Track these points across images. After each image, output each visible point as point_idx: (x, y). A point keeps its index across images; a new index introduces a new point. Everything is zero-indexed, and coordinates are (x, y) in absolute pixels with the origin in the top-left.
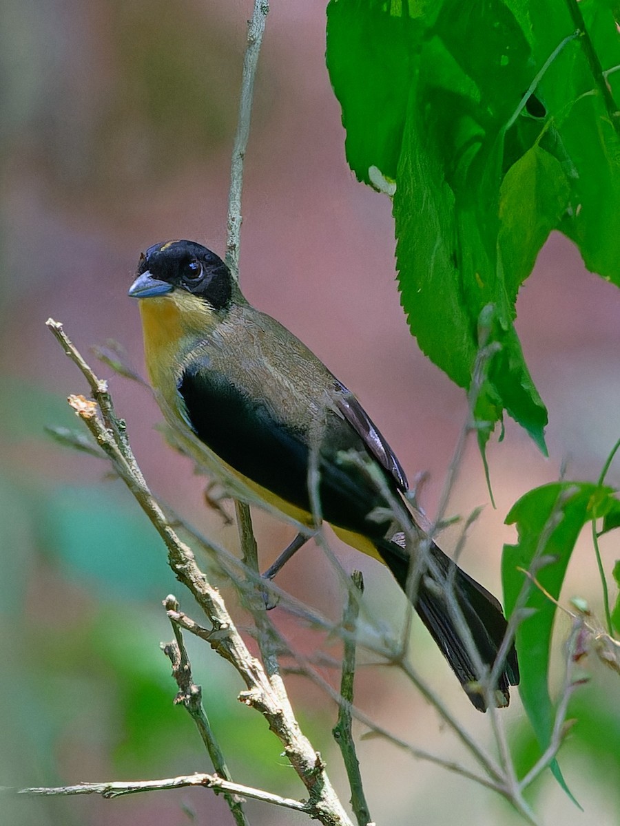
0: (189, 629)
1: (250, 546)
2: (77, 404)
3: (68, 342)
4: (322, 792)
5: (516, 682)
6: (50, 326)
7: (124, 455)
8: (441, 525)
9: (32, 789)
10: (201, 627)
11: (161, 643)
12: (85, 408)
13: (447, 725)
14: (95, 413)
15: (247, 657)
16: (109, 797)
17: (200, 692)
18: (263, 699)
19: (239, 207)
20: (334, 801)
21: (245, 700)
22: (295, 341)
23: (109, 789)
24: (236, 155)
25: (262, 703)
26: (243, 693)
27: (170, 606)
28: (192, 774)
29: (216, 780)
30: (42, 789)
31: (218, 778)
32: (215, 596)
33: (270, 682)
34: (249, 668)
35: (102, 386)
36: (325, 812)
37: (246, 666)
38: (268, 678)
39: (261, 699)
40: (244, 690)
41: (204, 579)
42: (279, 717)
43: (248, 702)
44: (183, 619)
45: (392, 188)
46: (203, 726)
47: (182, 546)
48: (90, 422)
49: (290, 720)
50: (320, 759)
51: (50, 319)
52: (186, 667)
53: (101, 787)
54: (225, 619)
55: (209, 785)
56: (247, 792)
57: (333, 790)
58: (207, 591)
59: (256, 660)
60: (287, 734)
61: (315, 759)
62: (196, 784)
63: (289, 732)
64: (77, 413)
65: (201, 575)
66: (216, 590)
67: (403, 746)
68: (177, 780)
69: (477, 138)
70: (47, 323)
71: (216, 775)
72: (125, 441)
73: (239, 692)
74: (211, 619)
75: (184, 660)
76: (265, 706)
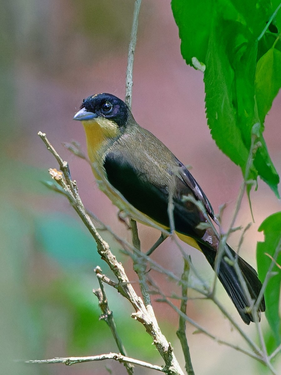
0: (107, 282)
1: (137, 242)
2: (53, 173)
3: (48, 143)
4: (172, 362)
5: (264, 310)
6: (40, 136)
7: (76, 198)
8: (231, 231)
9: (32, 361)
10: (113, 282)
11: (93, 290)
12: (57, 175)
13: (234, 328)
14: (61, 178)
15: (135, 297)
16: (68, 365)
17: (112, 313)
18: (143, 317)
19: (131, 77)
20: (177, 366)
21: (134, 317)
22: (160, 143)
23: (69, 360)
24: (130, 52)
25: (143, 319)
26: (134, 314)
27: (97, 272)
28: (109, 353)
29: (120, 356)
30: (36, 361)
31: (121, 355)
32: (120, 266)
33: (146, 308)
34: (136, 301)
35: (65, 164)
36: (173, 372)
37: (135, 301)
38: (146, 307)
39: (142, 317)
40: (134, 313)
41: (114, 259)
42: (151, 325)
43: (136, 318)
44: (104, 278)
45: (204, 68)
46: (113, 329)
47: (104, 242)
48: (59, 182)
49: (156, 327)
50: (171, 346)
51: (40, 132)
52: (105, 302)
53: (64, 360)
54: (125, 278)
55: (117, 359)
56: (135, 362)
57: (177, 361)
58: (116, 264)
59: (140, 298)
60: (155, 334)
61: (168, 346)
62: (110, 358)
63: (156, 333)
64: (53, 178)
65: (113, 256)
66: (120, 264)
67: (213, 338)
68: (101, 356)
69: (244, 44)
70: (39, 134)
71: (120, 354)
72: (76, 192)
73: (132, 314)
74: (118, 278)
75: (104, 298)
76: (144, 320)
